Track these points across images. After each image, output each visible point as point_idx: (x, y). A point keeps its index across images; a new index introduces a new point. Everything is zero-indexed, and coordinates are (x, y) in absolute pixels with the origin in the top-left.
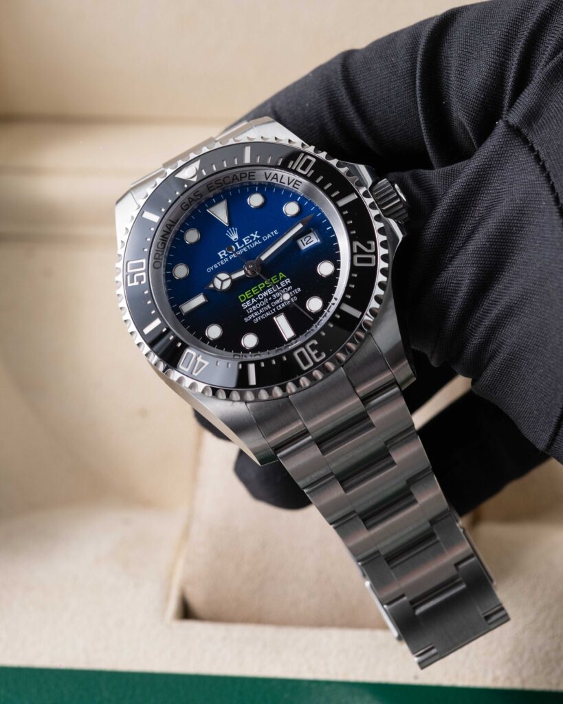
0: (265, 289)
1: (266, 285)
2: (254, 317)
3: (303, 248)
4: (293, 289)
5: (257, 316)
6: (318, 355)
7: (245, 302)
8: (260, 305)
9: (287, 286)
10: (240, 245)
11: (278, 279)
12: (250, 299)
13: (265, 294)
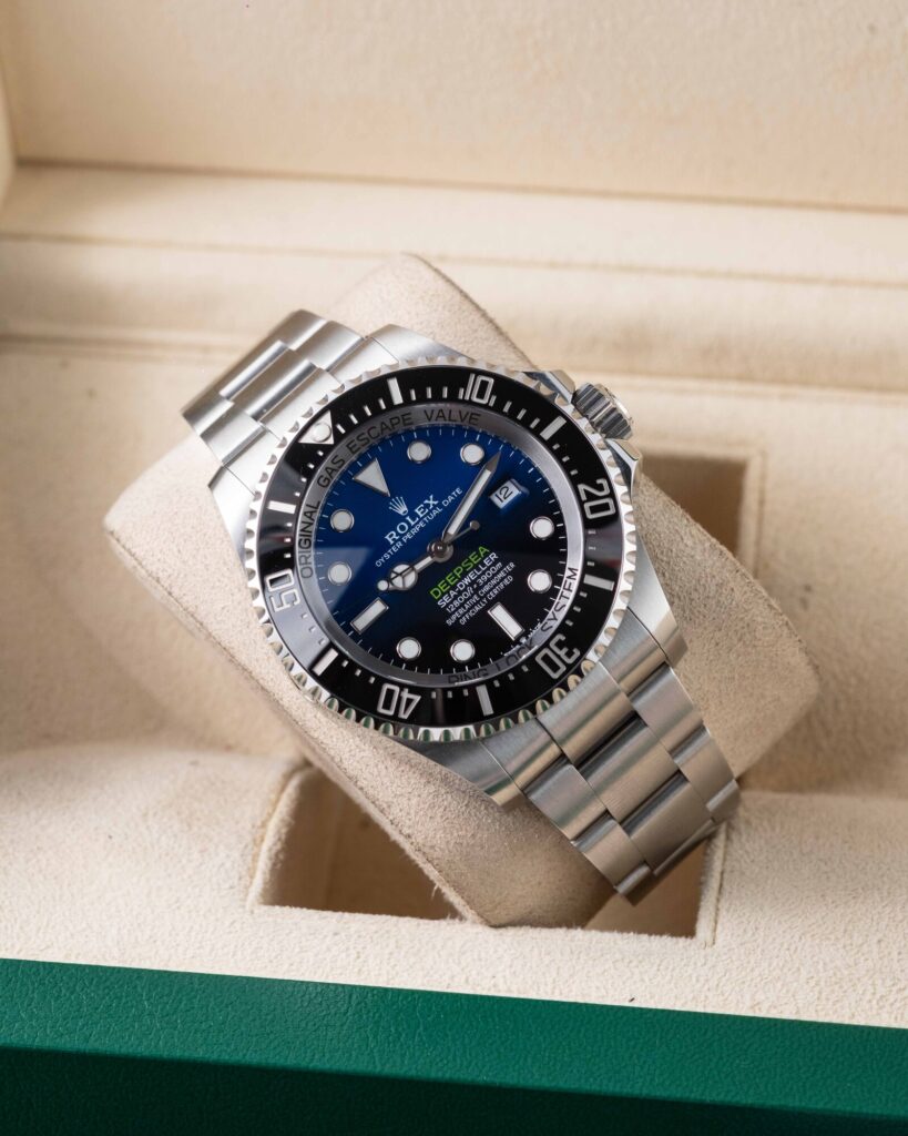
0: (464, 575)
1: (464, 569)
2: (459, 615)
3: (502, 504)
4: (504, 566)
5: (464, 615)
6: (569, 654)
7: (441, 598)
8: (463, 597)
9: (494, 564)
10: (414, 520)
11: (479, 556)
12: (448, 592)
13: (467, 581)
